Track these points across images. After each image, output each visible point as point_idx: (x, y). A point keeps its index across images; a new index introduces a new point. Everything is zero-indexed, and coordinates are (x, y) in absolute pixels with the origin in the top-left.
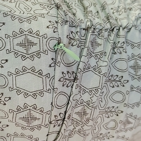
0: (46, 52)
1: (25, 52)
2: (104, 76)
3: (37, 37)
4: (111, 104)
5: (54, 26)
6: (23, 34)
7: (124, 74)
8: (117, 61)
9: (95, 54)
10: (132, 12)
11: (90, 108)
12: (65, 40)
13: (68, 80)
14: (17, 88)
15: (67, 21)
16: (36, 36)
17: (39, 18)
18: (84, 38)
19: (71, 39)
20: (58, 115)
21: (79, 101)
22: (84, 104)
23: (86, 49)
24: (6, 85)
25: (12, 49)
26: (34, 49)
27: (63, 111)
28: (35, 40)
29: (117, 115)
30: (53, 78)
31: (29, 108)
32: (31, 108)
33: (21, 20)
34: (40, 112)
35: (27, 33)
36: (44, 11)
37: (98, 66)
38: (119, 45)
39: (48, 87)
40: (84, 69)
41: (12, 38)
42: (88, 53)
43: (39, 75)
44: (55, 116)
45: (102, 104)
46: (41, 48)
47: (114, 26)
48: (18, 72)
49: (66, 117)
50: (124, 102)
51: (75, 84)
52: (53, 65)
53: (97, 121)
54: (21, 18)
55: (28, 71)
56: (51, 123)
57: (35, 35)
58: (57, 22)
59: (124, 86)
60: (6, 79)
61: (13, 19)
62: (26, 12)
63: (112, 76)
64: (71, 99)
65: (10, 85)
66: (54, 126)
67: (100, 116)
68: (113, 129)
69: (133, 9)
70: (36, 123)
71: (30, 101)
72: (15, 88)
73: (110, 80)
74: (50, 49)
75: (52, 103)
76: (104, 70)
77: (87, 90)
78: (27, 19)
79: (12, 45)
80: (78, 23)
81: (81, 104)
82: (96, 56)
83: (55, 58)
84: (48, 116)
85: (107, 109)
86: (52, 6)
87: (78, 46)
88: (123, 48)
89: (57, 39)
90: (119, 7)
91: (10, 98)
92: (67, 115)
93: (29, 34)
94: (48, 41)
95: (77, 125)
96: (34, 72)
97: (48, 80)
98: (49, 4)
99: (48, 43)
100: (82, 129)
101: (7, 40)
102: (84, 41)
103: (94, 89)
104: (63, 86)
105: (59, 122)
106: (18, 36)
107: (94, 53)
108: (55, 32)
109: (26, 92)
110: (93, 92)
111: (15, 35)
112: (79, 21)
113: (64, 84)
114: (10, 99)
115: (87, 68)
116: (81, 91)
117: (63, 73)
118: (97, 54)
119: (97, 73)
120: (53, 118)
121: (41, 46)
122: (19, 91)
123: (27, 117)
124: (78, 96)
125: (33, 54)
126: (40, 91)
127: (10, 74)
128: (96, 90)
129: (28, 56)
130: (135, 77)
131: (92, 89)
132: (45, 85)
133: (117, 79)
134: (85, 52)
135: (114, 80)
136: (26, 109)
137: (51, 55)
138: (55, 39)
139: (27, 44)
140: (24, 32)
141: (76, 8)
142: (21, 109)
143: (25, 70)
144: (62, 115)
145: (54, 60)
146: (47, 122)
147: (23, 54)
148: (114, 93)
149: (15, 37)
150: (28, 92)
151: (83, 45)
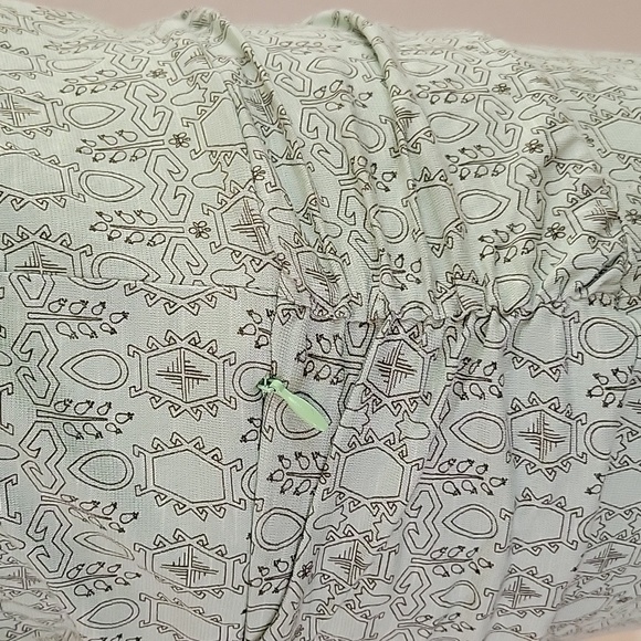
0: (233, 403)
1: (179, 394)
2: (416, 468)
3: (210, 357)
4: (450, 540)
5: (260, 326)
6: (174, 346)
7: (491, 461)
8: (470, 417)
9: (395, 399)
10: (561, 243)
11: (374, 551)
12: (290, 370)
13: (300, 475)
14: (156, 489)
15: (304, 307)
16: (207, 355)
17: (222, 299)
18: (361, 351)
19: (316, 357)
20: (270, 565)
21: (341, 530)
22: (356, 536)
23: (358, 390)
24: (127, 480)
25: (145, 383)
26: (200, 390)
27: (285, 555)
28: (205, 367)
29: (477, 571)
30: (252, 470)
31: (188, 541)
32: (194, 542)
33: (171, 306)
34: (216, 556)
35: (184, 344)
36: (239, 278)
37: (402, 436)
38: (478, 372)
39: (239, 494)
40: (352, 446)
41: (144, 357)
42: (364, 399)
43: (212, 461)
44: (261, 569)
45: (421, 540)
46: (221, 390)
47: (469, 310)
48: (159, 449)
49: (295, 574)
50: (495, 540)
51: (321, 487)
52: (253, 435)
53: (406, 584)
54: (172, 298)
55: (186, 446)
56: (249, 584)
57: (204, 352)
58: (272, 312)
59: (490, 493)
60: (127, 463)
61: (151, 302)
62: (189, 278)
63: (450, 462)
64: (309, 526)
65: (139, 479)
66: (261, 593)
67: (416, 570)
68: (469, 605)
69: (569, 231)
70: (208, 580)
71: (190, 524)
72: (151, 486)
73: (443, 473)
74: (242, 395)
75: (250, 535)
76: (416, 450)
77: (364, 501)
78: (188, 301)
79: (145, 375)
80: (342, 310)
81: (347, 536)
82: (397, 404)
83: (260, 417)
84: (239, 567)
85: (439, 553)
86: (266, 259)
87: (335, 380)
88: (490, 381)
89: (266, 367)
90: (512, 227)
91: (135, 516)
92: (298, 567)
93: (189, 347)
94: (238, 373)
95: (338, 592)
96: (200, 449)
97: (237, 476)
98: (258, 250)
99: (236, 380)
100: (357, 602)
101: (133, 362)
102: (360, 360)
103: (384, 501)
104: (282, 492)
105: (275, 583)
106: (162, 349)
107: (389, 397)
108: (259, 347)
109: (179, 499)
110: (382, 510)
111: (154, 347)
112: (344, 302)
113: (285, 487)
114: (135, 518)
115: (363, 442)
116: (346, 504)
117: (281, 458)
118: (399, 398)
119: (395, 454)
120: (255, 574)
121: (220, 384)
122: (163, 497)
123: (182, 564)
124: (336, 518)
125: (199, 403)
126: (214, 503)
127: (139, 451)
128: (391, 505)
129: (188, 407)
130: (539, 465)
131: (378, 500)
132: (228, 488)
133: (472, 471)
134: (354, 399)
135: (460, 474)
136: (179, 544)
137: (247, 409)
138: (260, 365)
139: (183, 375)
140: (178, 340)
141: (351, 251)
142: (166, 543)
143: (178, 443)
144: (282, 566)
145: (257, 423)
146: (239, 581)
147: (173, 400)
148: (462, 510)
149: (155, 353)
150: (184, 502)
151: (356, 372)
